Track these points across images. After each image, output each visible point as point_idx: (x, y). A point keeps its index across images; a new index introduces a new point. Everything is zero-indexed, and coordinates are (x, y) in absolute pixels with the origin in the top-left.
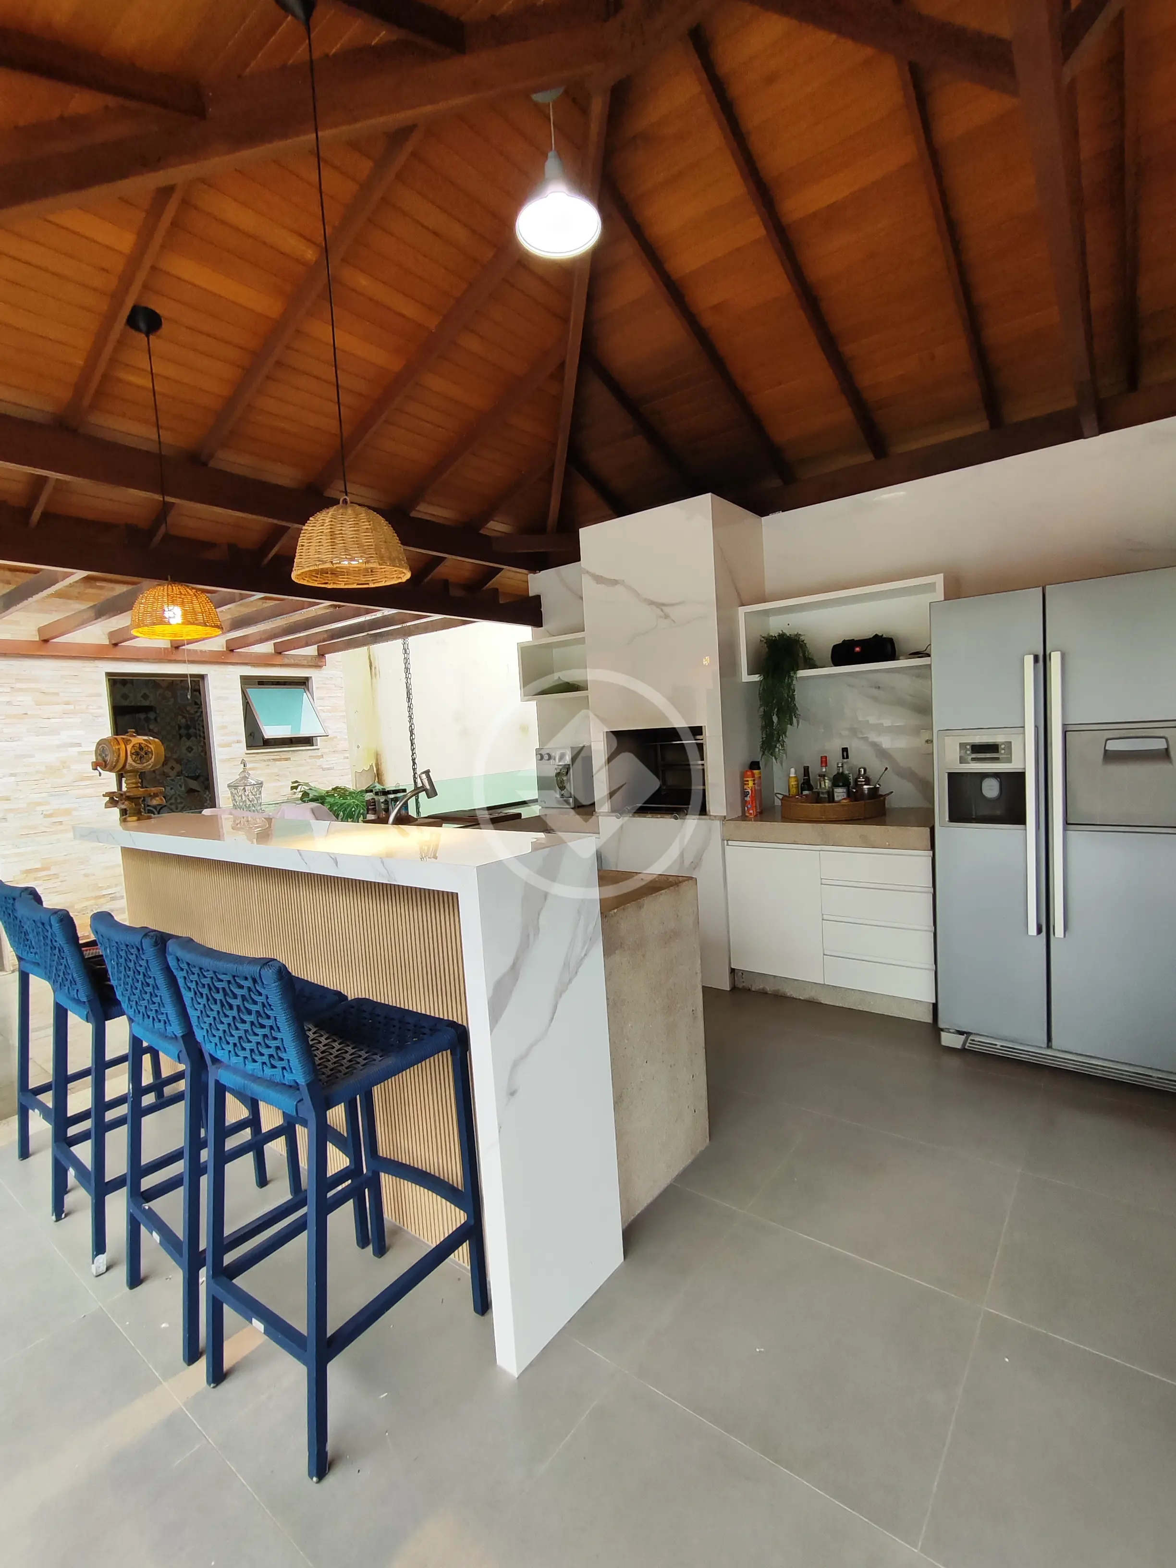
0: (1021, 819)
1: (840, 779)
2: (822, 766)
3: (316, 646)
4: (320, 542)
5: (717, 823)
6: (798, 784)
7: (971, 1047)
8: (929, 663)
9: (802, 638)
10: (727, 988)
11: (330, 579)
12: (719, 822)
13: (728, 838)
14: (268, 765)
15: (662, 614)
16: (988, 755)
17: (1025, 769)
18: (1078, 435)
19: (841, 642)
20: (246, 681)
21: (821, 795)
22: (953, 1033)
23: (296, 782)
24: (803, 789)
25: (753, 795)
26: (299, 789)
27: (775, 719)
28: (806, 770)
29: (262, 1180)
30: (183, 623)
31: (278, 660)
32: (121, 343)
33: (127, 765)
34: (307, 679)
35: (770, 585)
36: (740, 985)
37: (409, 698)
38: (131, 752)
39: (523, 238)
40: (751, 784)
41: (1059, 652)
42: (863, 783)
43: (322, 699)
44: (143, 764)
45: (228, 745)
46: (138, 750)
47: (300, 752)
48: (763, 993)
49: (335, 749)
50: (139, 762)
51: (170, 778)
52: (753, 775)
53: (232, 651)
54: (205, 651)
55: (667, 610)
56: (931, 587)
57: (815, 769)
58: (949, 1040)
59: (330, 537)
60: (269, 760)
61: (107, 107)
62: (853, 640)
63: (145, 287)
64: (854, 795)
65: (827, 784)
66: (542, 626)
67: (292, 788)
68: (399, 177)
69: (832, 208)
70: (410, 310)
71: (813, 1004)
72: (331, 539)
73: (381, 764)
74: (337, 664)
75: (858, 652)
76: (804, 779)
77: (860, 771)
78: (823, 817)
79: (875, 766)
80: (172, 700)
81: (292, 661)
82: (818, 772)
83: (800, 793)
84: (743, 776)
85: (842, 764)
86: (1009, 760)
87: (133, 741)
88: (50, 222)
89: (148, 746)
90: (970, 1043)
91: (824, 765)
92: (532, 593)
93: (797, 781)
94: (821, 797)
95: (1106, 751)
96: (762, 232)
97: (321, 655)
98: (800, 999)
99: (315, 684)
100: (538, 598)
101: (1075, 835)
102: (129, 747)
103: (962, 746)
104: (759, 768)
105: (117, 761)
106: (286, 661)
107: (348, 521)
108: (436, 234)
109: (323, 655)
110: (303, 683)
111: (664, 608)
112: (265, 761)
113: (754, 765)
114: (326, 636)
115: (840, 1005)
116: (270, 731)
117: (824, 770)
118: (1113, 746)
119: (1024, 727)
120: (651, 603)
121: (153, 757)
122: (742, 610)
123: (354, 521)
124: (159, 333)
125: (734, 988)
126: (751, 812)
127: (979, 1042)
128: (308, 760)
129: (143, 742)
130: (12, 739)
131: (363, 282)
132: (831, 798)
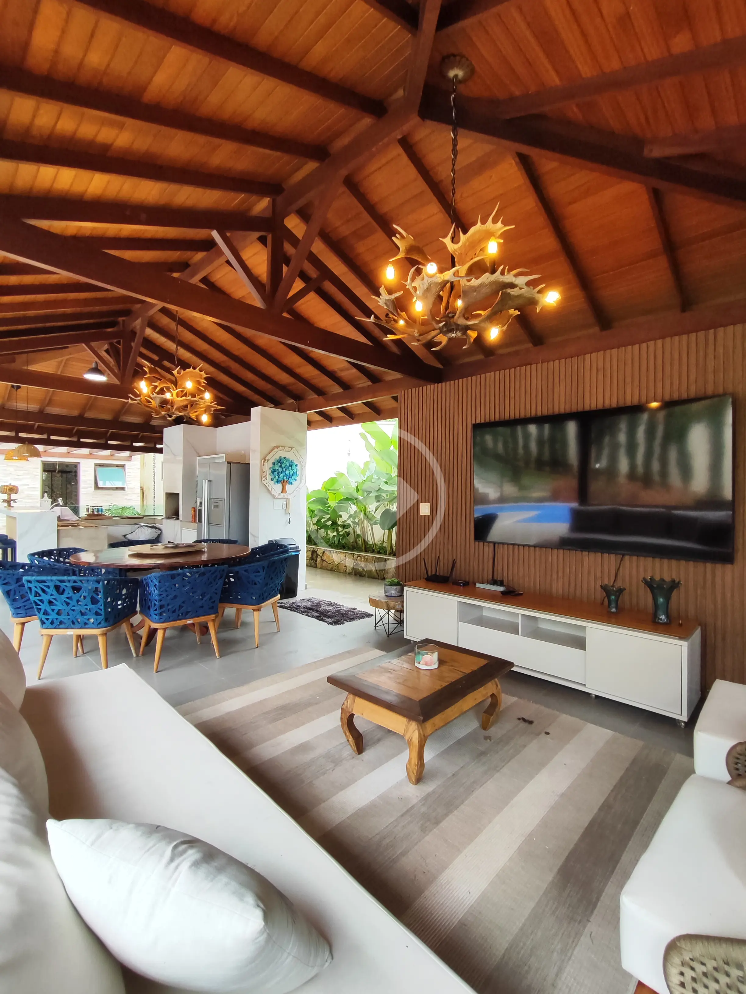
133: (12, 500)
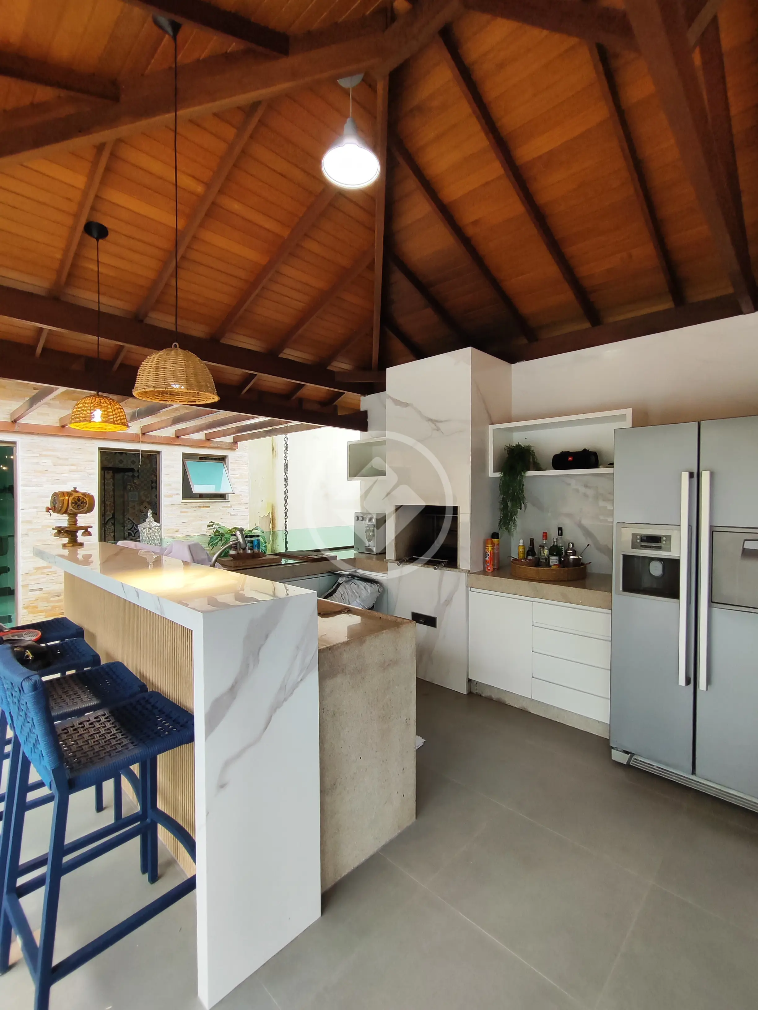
0: (676, 595)
1: (555, 550)
2: (543, 540)
3: (233, 436)
4: (149, 373)
5: (464, 575)
6: (524, 551)
7: (634, 764)
8: (613, 472)
9: (532, 449)
10: (465, 693)
11: (169, 398)
12: (465, 574)
13: (470, 586)
14: (195, 510)
15: (435, 427)
16: (653, 545)
17: (680, 557)
18: (739, 312)
19: (560, 453)
20: (186, 456)
21: (541, 560)
22: (621, 751)
23: (212, 522)
24: (528, 555)
25: (491, 557)
26: (213, 527)
27: (509, 504)
28: (532, 541)
29: (100, 808)
30: (103, 422)
31: (208, 444)
32: (81, 244)
33: (69, 510)
34: (226, 457)
35: (515, 411)
36: (475, 691)
37: (286, 473)
38: (71, 502)
39: (327, 174)
40: (490, 549)
41: (708, 471)
42: (571, 554)
43: (234, 470)
44: (79, 510)
45: (170, 496)
46: (77, 501)
47: (217, 503)
48: (489, 699)
49: (240, 502)
50: (77, 508)
51: (143, 514)
52: (492, 543)
53: (178, 437)
54: (161, 437)
55: (439, 424)
56: (623, 417)
57: (539, 540)
58: (618, 756)
59: (155, 370)
60: (196, 507)
61: (59, 97)
62: (569, 451)
63: (93, 208)
64: (564, 563)
65: (546, 552)
66: (366, 431)
67: (209, 526)
68: (251, 137)
69: (551, 153)
70: (269, 224)
71: (523, 712)
72: (156, 371)
73: (275, 512)
74: (245, 448)
75: (570, 461)
76: (529, 548)
77: (569, 545)
78: (537, 577)
79: (581, 541)
80: (149, 465)
81: (216, 445)
82: (540, 543)
83: (526, 557)
84: (485, 542)
85: (557, 539)
86: (669, 550)
87: (74, 495)
88: (27, 167)
89: (84, 499)
90: (633, 761)
91: (544, 538)
92: (362, 409)
93: (524, 549)
94: (541, 561)
95: (744, 549)
96: (501, 171)
97: (235, 442)
98: (515, 707)
99: (230, 460)
100: (365, 412)
101: (717, 612)
102: (71, 499)
103: (634, 535)
104: (498, 538)
105: (62, 507)
106: (212, 445)
107: (169, 360)
108: (282, 175)
109: (237, 442)
110: (222, 459)
111: (437, 424)
112: (193, 507)
113: (495, 535)
114: (234, 430)
115: (543, 716)
116: (197, 489)
117: (545, 542)
118: (749, 545)
119: (680, 525)
120: (430, 420)
121: (87, 505)
122: (491, 427)
123: (173, 359)
124: (107, 238)
125: (470, 693)
126: (489, 568)
127: (641, 761)
128: (221, 509)
129: (81, 496)
130: (37, 486)
131: (236, 206)
132: (548, 565)
133: (81, 528)
